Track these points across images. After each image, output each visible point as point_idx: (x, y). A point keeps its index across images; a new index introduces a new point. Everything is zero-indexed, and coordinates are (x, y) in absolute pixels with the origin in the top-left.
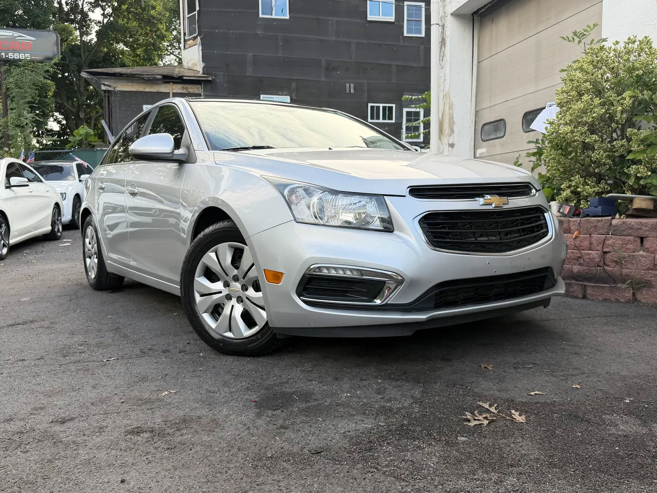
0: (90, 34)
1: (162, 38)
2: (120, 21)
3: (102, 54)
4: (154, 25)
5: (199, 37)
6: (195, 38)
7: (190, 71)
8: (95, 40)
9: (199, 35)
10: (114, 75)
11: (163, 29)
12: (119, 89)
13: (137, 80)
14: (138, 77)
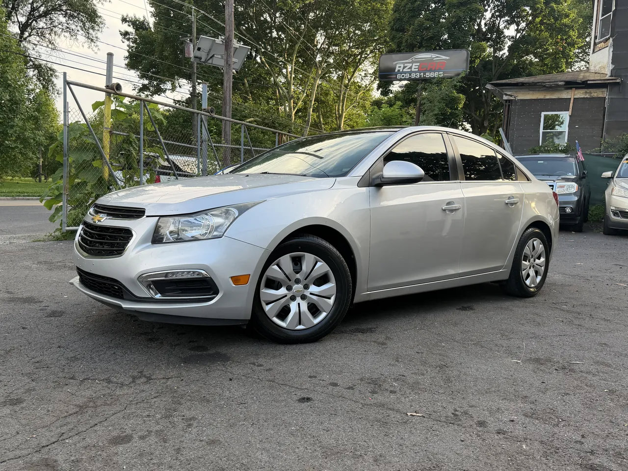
0: (503, 50)
1: (572, 44)
2: (532, 34)
3: (511, 67)
4: (566, 33)
5: (611, 39)
6: (607, 40)
7: (596, 75)
8: (507, 54)
9: (611, 36)
10: (516, 85)
11: (575, 36)
12: (519, 98)
13: (538, 88)
14: (540, 85)
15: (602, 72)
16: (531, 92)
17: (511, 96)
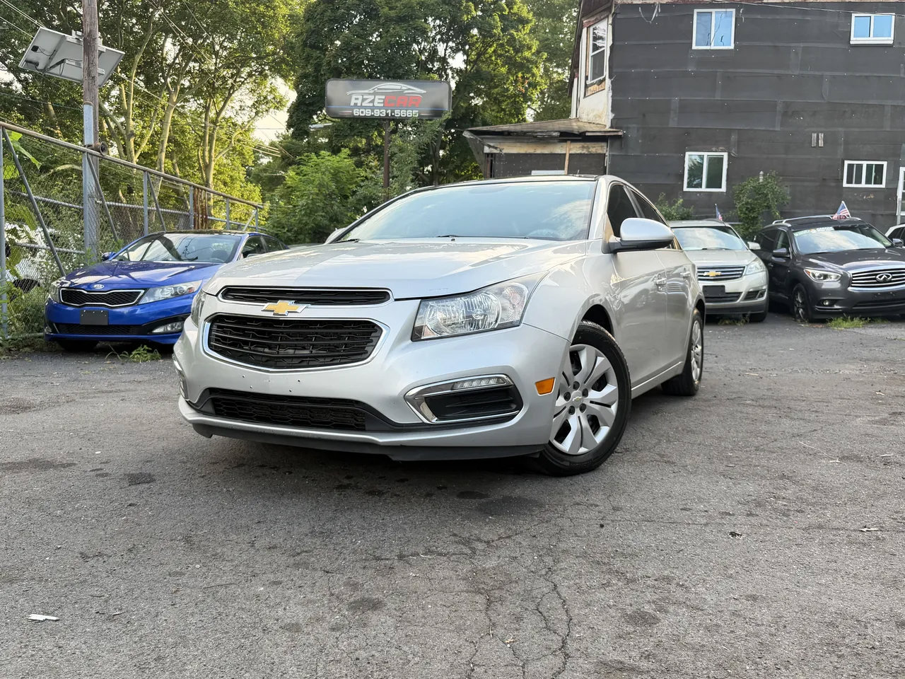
5: (608, 80)
6: (601, 81)
7: (592, 125)
10: (501, 133)
12: (504, 151)
13: (527, 139)
14: (530, 136)
15: (597, 122)
16: (518, 144)
17: (496, 148)
